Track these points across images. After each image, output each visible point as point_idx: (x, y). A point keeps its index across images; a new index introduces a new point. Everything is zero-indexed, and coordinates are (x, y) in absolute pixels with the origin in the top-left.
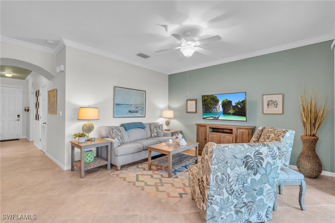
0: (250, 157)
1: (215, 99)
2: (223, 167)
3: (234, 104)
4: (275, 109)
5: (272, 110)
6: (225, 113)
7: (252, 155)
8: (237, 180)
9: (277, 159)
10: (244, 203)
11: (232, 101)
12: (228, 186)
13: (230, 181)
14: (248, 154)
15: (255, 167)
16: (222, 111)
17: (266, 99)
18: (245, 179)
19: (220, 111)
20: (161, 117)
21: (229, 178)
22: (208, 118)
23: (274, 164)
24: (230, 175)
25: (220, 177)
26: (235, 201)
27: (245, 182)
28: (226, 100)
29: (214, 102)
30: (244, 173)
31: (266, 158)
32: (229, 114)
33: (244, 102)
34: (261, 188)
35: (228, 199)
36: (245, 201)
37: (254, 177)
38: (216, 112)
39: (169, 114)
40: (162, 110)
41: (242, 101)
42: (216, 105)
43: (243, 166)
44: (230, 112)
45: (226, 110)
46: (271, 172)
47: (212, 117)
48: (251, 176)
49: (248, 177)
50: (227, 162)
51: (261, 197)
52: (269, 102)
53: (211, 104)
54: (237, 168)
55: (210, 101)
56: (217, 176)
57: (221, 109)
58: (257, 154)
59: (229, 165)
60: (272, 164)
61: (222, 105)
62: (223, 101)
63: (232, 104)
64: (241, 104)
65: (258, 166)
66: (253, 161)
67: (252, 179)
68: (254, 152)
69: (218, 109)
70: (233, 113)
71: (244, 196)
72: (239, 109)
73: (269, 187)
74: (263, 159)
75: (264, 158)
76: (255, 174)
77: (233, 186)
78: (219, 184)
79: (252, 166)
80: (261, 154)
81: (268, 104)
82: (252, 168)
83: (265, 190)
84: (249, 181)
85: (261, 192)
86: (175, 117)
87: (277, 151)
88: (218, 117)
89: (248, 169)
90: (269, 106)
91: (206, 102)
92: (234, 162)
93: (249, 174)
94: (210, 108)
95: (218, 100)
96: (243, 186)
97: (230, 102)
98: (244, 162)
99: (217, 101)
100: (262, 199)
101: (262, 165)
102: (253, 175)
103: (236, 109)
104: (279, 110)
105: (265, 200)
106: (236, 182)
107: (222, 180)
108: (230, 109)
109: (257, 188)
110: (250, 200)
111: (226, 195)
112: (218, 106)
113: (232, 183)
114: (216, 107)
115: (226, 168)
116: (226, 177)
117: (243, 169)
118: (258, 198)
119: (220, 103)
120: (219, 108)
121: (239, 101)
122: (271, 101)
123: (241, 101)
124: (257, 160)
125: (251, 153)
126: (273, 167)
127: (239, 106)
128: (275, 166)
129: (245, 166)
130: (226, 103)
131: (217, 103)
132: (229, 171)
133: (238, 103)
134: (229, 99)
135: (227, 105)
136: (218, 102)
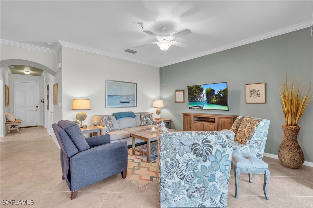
0: (198, 144)
1: (199, 88)
2: (172, 153)
3: (216, 93)
4: (258, 98)
5: (255, 99)
6: (209, 102)
7: (200, 143)
8: (187, 166)
9: (227, 147)
10: (196, 188)
11: (214, 90)
12: (178, 171)
13: (180, 167)
14: (196, 141)
15: (205, 154)
16: (206, 100)
17: (249, 88)
18: (195, 165)
19: (204, 100)
20: (152, 107)
21: (179, 164)
22: (193, 107)
23: (224, 151)
24: (180, 161)
25: (170, 162)
26: (187, 186)
27: (196, 168)
28: (210, 88)
29: (199, 91)
30: (194, 160)
31: (215, 146)
32: (212, 103)
33: (225, 91)
34: (212, 175)
35: (180, 184)
36: (197, 186)
37: (203, 163)
38: (200, 101)
39: (160, 104)
40: (153, 101)
41: (224, 90)
42: (201, 94)
43: (192, 153)
44: (213, 101)
45: (209, 99)
46: (221, 159)
47: (197, 106)
48: (201, 163)
49: (198, 164)
50: (175, 149)
51: (213, 183)
52: (251, 91)
53: (196, 93)
54: (185, 155)
55: (195, 90)
56: (167, 161)
57: (205, 98)
58: (205, 142)
59: (177, 151)
60: (222, 152)
61: (206, 94)
62: (207, 90)
63: (215, 93)
64: (223, 93)
65: (208, 154)
66: (201, 148)
67: (202, 166)
68: (201, 140)
69: (202, 98)
70: (216, 102)
71: (195, 181)
72: (221, 98)
73: (220, 174)
74: (211, 147)
75: (213, 146)
76: (205, 161)
77: (183, 171)
78: (169, 169)
79: (201, 154)
80: (209, 141)
81: (251, 94)
82: (201, 155)
83: (217, 177)
84: (199, 167)
85: (212, 178)
86: (165, 107)
87: (226, 140)
88: (203, 107)
89: (197, 156)
90: (252, 96)
91: (192, 91)
92: (182, 149)
93: (198, 161)
94: (195, 97)
95: (203, 89)
96: (194, 172)
97: (213, 91)
98: (192, 149)
99: (201, 90)
100: (214, 186)
101: (211, 153)
102: (203, 162)
103: (218, 98)
104: (262, 99)
105: (218, 187)
106: (186, 167)
107: (172, 165)
108: (213, 98)
109: (209, 175)
110: (202, 185)
111: (177, 180)
112: (203, 95)
113: (182, 169)
114: (201, 96)
115: (175, 154)
116: (176, 162)
117: (192, 156)
118: (211, 184)
119: (204, 91)
120: (203, 96)
121: (221, 90)
122: (254, 90)
123: (222, 90)
124: (205, 148)
125: (199, 141)
126: (223, 155)
127: (221, 95)
128: (225, 154)
129: (194, 153)
130: (209, 91)
131: (201, 92)
132: (178, 157)
133: (220, 92)
134: (212, 88)
135: (210, 93)
136: (203, 91)
